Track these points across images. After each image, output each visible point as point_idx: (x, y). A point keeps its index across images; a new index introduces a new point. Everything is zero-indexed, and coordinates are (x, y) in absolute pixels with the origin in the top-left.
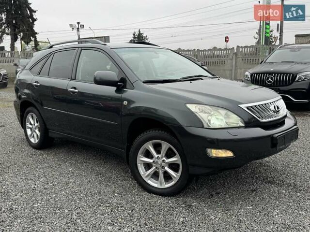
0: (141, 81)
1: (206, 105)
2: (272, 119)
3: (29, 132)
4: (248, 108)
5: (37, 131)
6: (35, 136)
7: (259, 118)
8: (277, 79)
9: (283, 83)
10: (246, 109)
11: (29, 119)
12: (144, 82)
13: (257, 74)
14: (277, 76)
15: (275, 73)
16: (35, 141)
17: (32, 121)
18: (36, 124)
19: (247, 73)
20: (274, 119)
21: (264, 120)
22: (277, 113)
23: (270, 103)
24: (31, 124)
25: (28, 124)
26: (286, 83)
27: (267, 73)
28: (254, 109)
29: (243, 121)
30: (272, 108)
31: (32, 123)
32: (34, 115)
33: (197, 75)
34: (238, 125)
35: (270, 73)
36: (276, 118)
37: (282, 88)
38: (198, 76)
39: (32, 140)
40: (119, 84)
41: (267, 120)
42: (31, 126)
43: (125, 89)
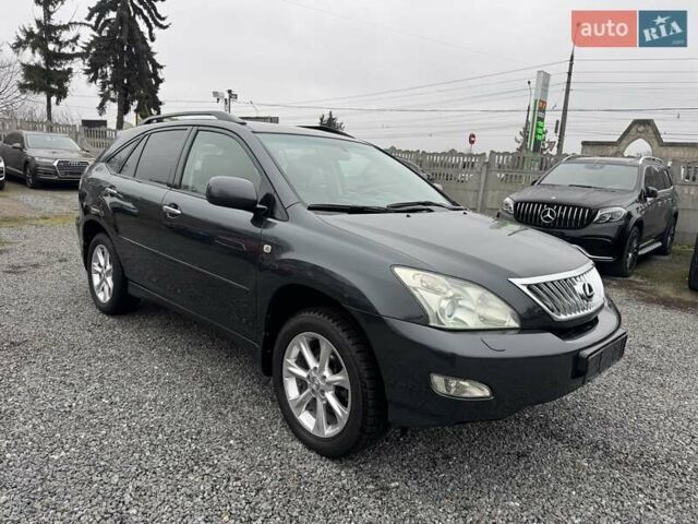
0: (304, 204)
1: (437, 273)
3: (96, 280)
4: (529, 287)
5: (109, 279)
6: (106, 289)
7: (552, 310)
8: (561, 215)
9: (571, 224)
10: (525, 289)
11: (97, 256)
12: (310, 208)
13: (526, 203)
14: (562, 210)
15: (558, 205)
16: (105, 298)
17: (101, 259)
18: (109, 267)
19: (508, 200)
20: (582, 313)
21: (563, 317)
22: (587, 301)
23: (575, 278)
24: (100, 265)
25: (96, 264)
26: (576, 224)
27: (543, 204)
28: (541, 289)
29: (516, 317)
30: (579, 288)
31: (103, 264)
32: (105, 250)
33: (423, 200)
34: (506, 326)
35: (550, 204)
36: (586, 312)
37: (567, 232)
38: (423, 204)
39: (101, 296)
40: (258, 206)
41: (569, 316)
42: (99, 270)
43: (270, 220)
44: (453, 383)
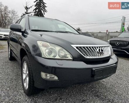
0: (30, 29)
1: (47, 42)
2: (95, 57)
4: (77, 47)
7: (85, 55)
8: (121, 43)
10: (75, 48)
13: (112, 41)
19: (108, 40)
20: (97, 57)
21: (88, 57)
22: (100, 54)
23: (97, 47)
26: (124, 46)
28: (82, 49)
29: (72, 56)
34: (68, 58)
35: (118, 41)
36: (99, 57)
37: (122, 48)
39: (9, 57)
41: (91, 57)
44: (48, 75)
